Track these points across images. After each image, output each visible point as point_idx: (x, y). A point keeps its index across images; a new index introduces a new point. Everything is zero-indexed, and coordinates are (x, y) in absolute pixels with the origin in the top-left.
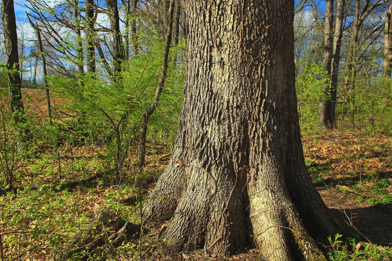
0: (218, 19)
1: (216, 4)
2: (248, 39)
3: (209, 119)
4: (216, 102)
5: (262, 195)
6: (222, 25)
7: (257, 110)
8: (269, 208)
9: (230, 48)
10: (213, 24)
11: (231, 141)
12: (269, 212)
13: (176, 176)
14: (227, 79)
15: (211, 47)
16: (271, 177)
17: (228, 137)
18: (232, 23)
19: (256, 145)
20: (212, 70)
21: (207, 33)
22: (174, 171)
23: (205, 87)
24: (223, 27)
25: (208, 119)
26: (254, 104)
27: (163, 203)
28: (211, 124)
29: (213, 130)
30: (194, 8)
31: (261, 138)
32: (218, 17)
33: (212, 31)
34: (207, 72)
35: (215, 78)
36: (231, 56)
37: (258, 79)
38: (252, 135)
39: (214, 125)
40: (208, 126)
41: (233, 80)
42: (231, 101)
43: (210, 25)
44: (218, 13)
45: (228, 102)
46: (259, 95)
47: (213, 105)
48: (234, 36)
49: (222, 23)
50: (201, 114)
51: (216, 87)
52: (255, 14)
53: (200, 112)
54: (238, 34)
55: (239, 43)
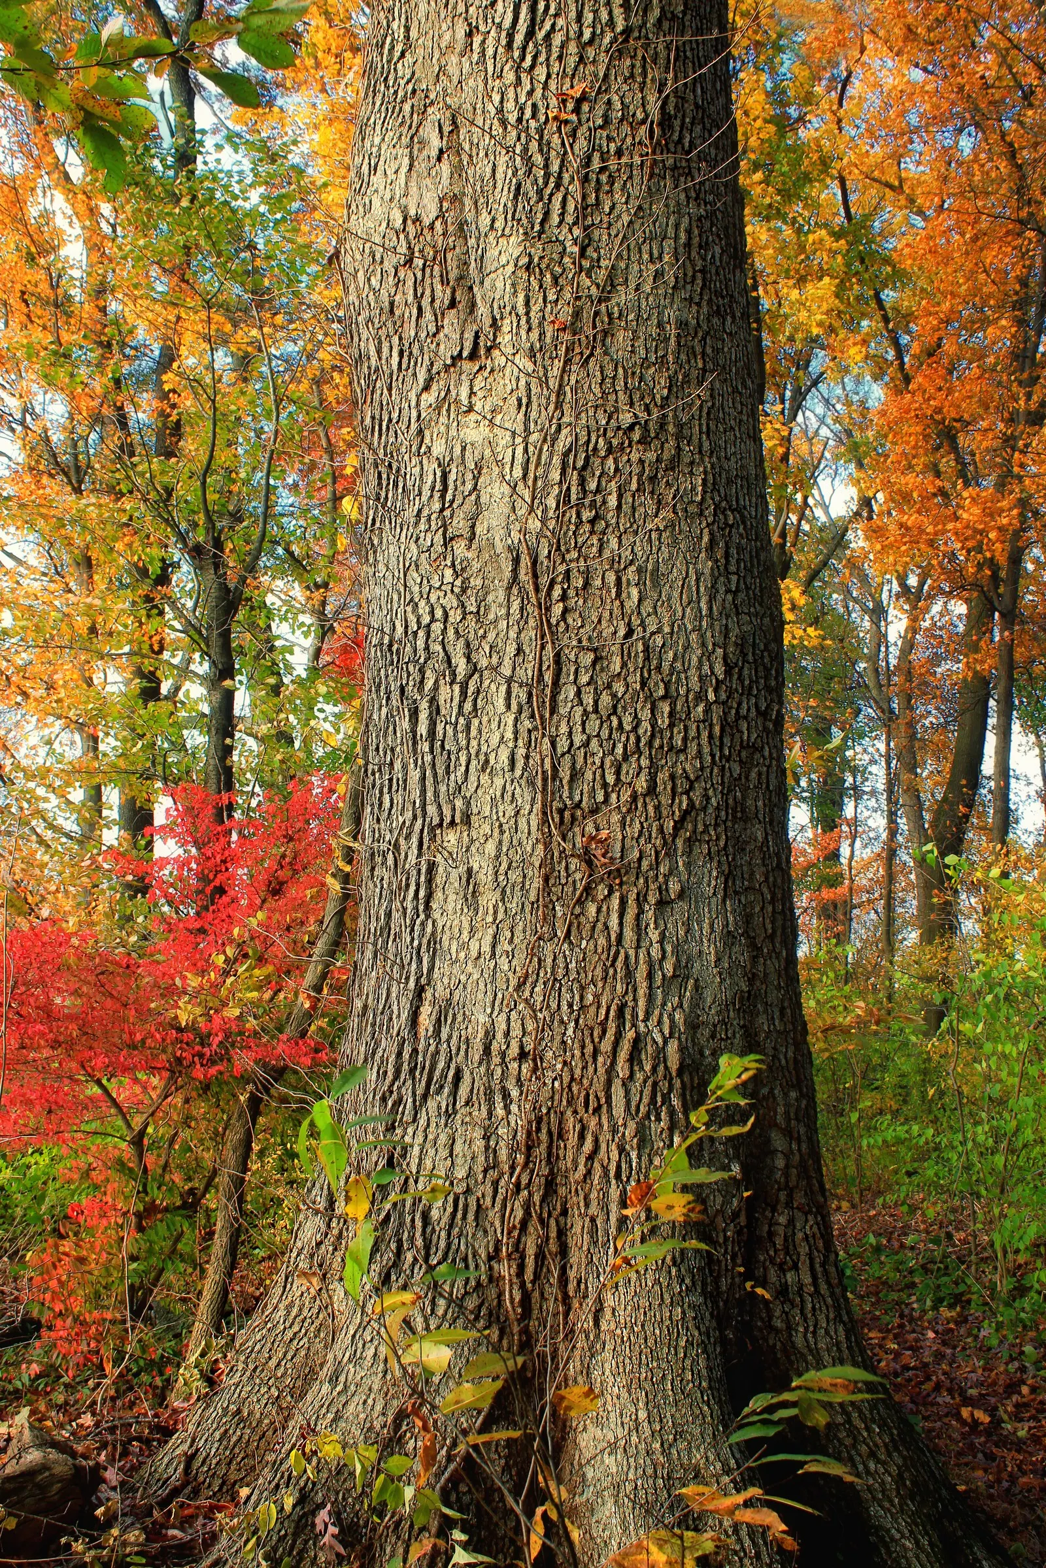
0: (459, 728)
1: (454, 674)
2: (568, 802)
3: (414, 1101)
4: (444, 1036)
5: (612, 1415)
6: (473, 751)
7: (601, 1070)
8: (632, 1471)
9: (502, 832)
10: (443, 747)
11: (496, 1192)
12: (629, 1487)
13: (296, 1328)
14: (486, 948)
15: (432, 829)
16: (651, 1342)
17: (485, 1171)
18: (511, 744)
19: (594, 1210)
20: (436, 915)
21: (423, 778)
22: (289, 1308)
23: (407, 978)
24: (477, 755)
25: (410, 1100)
26: (589, 1049)
27: (234, 1439)
28: (422, 1122)
29: (428, 1145)
30: (383, 687)
31: (613, 1182)
32: (461, 720)
33: (440, 771)
34: (418, 922)
35: (445, 944)
36: (504, 865)
37: (609, 950)
38: (582, 1169)
39: (433, 1125)
40: (410, 1130)
41: (511, 956)
42: (499, 1036)
43: (432, 751)
44: (460, 707)
45: (489, 1035)
46: (612, 1013)
47: (432, 1048)
48: (518, 790)
49: (474, 743)
50: (387, 1082)
51: (446, 981)
52: (596, 711)
53: (386, 1072)
54: (531, 783)
55: (533, 816)
